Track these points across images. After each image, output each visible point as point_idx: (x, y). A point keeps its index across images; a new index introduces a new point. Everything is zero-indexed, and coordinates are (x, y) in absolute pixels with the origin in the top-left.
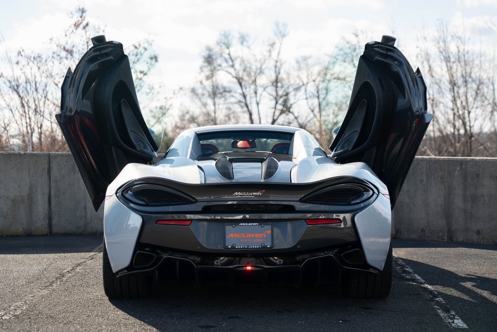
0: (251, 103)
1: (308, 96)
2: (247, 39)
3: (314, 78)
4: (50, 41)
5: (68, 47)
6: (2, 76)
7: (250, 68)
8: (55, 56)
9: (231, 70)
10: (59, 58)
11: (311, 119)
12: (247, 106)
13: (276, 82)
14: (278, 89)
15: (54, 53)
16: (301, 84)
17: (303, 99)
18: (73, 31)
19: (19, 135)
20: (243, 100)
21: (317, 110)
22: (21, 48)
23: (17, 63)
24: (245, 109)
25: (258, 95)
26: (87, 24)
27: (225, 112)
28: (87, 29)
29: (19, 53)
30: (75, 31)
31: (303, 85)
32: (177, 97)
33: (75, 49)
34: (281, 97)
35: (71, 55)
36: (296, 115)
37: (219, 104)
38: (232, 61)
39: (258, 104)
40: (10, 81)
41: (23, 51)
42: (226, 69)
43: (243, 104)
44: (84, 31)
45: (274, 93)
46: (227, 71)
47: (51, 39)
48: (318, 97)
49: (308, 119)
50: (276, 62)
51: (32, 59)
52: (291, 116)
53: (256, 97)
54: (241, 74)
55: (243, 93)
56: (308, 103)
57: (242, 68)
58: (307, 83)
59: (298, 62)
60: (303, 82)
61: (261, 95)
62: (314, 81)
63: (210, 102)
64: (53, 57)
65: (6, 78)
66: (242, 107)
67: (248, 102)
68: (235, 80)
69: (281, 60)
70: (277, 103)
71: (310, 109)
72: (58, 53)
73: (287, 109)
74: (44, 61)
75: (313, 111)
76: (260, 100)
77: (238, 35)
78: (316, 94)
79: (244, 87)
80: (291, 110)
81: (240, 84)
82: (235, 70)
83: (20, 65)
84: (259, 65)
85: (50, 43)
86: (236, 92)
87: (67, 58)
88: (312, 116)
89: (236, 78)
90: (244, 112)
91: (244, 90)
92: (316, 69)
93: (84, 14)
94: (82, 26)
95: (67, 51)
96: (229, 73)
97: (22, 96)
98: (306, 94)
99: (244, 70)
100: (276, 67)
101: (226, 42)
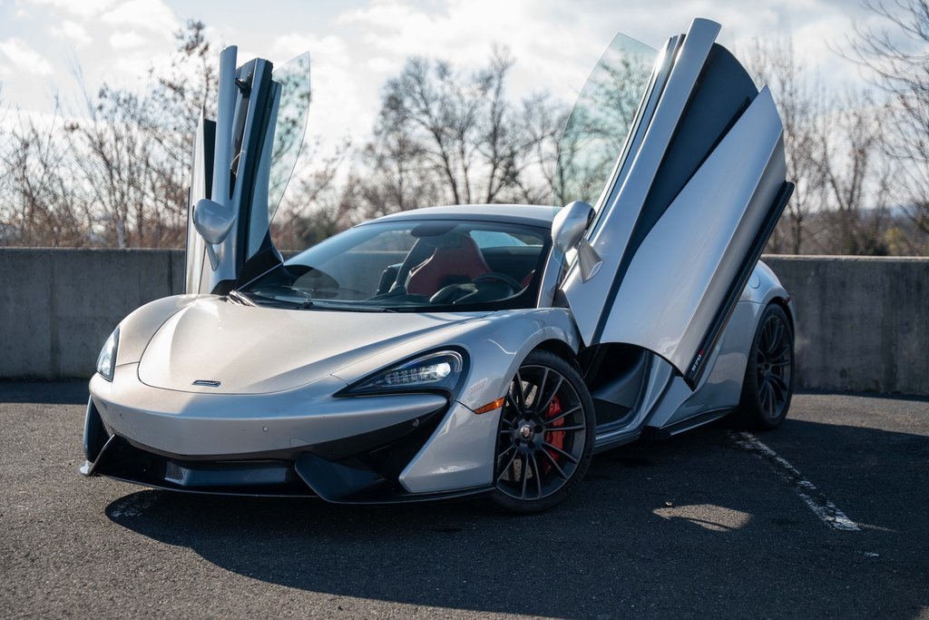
0: (455, 169)
1: (544, 157)
2: (449, 69)
3: (552, 129)
4: (148, 74)
5: (177, 83)
6: (78, 127)
7: (454, 114)
8: (157, 97)
9: (425, 118)
10: (162, 100)
11: (547, 194)
12: (448, 172)
13: (495, 135)
14: (498, 147)
15: (155, 92)
16: (532, 139)
17: (535, 162)
18: (183, 59)
19: (105, 218)
20: (442, 163)
21: (557, 180)
22: (105, 84)
23: (101, 108)
24: (446, 178)
25: (467, 155)
26: (206, 48)
27: (416, 183)
28: (206, 54)
29: (102, 94)
30: (187, 58)
31: (536, 141)
32: (343, 159)
33: (186, 86)
34: (502, 159)
35: (182, 95)
36: (526, 187)
37: (406, 171)
38: (427, 104)
39: (466, 170)
40: (90, 137)
41: (107, 89)
42: (417, 117)
43: (443, 170)
44: (201, 59)
45: (491, 153)
46: (418, 120)
47: (151, 71)
48: (559, 160)
49: (543, 193)
50: (494, 105)
51: (121, 102)
52: (518, 190)
53: (463, 158)
54: (440, 123)
55: (444, 153)
56: (543, 170)
57: (442, 115)
58: (543, 138)
59: (527, 105)
60: (535, 135)
61: (471, 155)
62: (552, 134)
63: (394, 166)
64: (153, 98)
65: (85, 130)
66: (441, 174)
67: (451, 167)
68: (431, 134)
69: (501, 103)
70: (495, 168)
71: (546, 177)
72: (162, 92)
73: (511, 177)
74: (140, 105)
75: (551, 182)
76: (470, 163)
77: (434, 65)
78: (555, 155)
79: (444, 144)
80: (518, 178)
81: (439, 140)
82: (431, 116)
83: (105, 111)
84: (467, 110)
85: (150, 76)
86: (432, 153)
87: (175, 100)
88: (549, 189)
89: (432, 130)
90: (444, 182)
91: (445, 148)
92: (556, 116)
93: (201, 32)
94: (197, 50)
95: (175, 89)
96: (423, 123)
97: (108, 157)
98: (540, 156)
99: (446, 118)
100: (493, 113)
101: (416, 72)
